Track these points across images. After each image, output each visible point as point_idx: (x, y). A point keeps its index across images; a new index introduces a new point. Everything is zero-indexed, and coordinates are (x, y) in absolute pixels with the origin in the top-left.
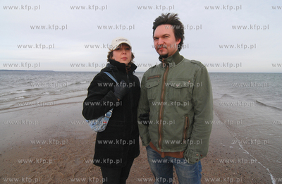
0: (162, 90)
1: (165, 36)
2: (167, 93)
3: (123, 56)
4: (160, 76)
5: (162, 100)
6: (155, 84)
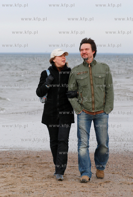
0: (90, 79)
1: (86, 49)
2: (94, 81)
3: (63, 60)
4: (87, 72)
5: (92, 85)
6: (86, 76)
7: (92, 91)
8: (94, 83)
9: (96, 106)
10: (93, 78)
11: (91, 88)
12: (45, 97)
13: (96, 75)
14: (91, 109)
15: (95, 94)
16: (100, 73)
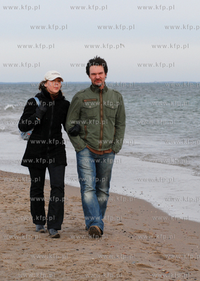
0: (100, 109)
4: (97, 99)
5: (102, 117)
8: (105, 115)
10: (104, 107)
11: (100, 120)
15: (105, 128)
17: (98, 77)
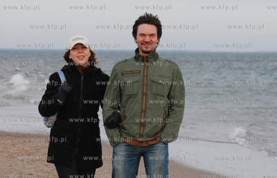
0: (144, 85)
4: (140, 71)
5: (144, 94)
6: (136, 79)
7: (142, 104)
8: (149, 92)
9: (146, 130)
10: (149, 82)
11: (142, 99)
12: (54, 118)
13: (154, 78)
14: (137, 136)
15: (148, 110)
16: (162, 76)
17: (148, 39)
